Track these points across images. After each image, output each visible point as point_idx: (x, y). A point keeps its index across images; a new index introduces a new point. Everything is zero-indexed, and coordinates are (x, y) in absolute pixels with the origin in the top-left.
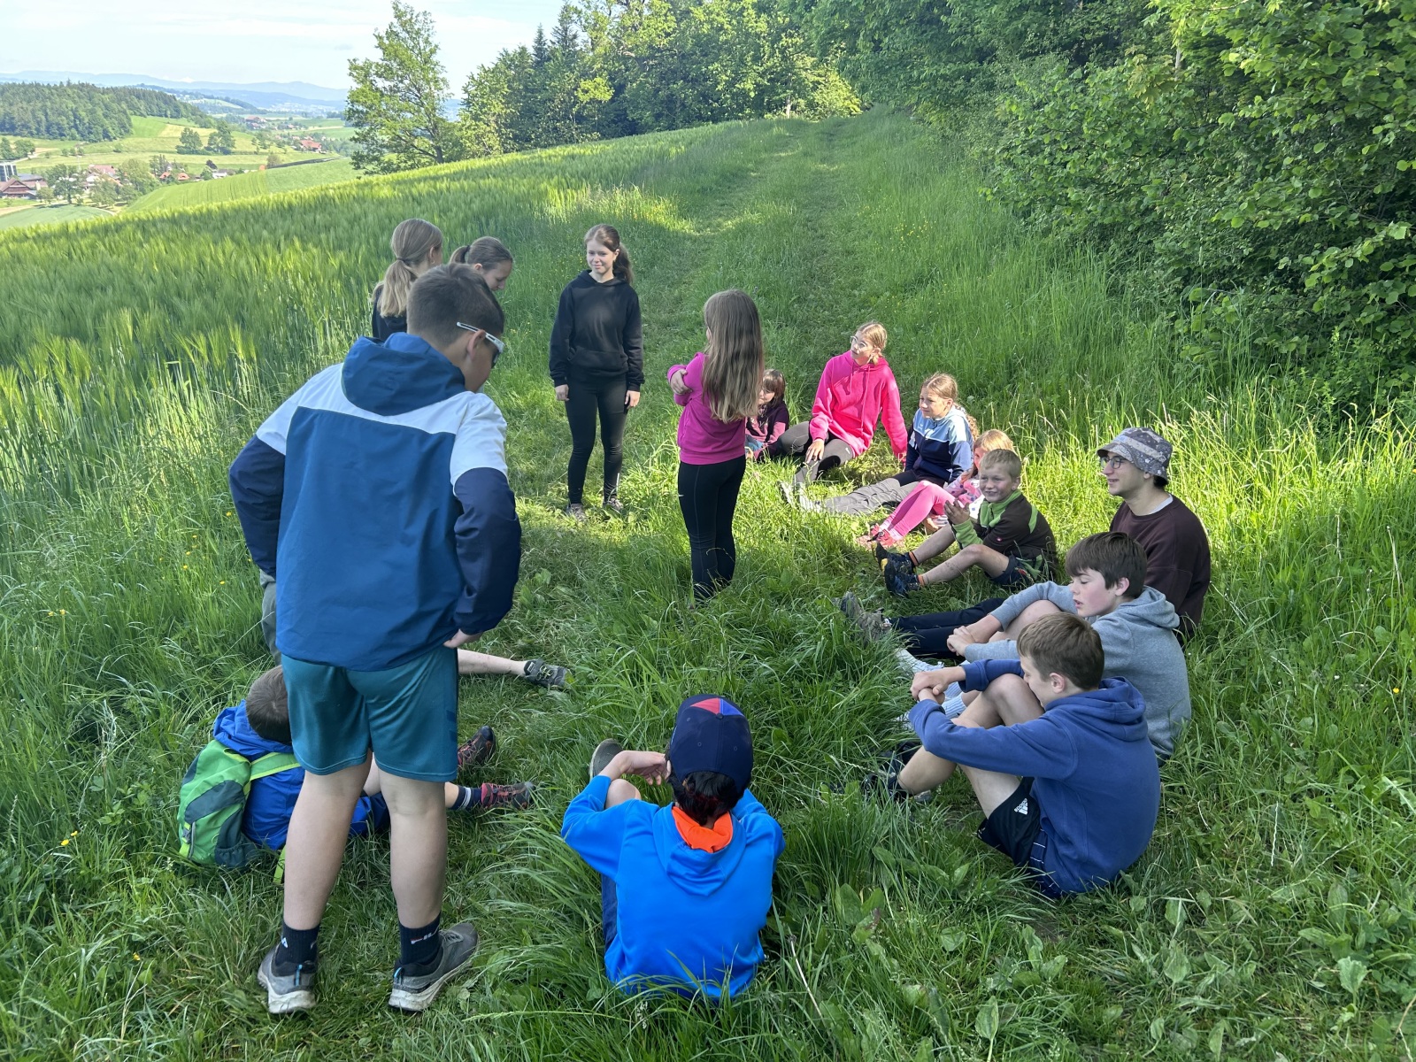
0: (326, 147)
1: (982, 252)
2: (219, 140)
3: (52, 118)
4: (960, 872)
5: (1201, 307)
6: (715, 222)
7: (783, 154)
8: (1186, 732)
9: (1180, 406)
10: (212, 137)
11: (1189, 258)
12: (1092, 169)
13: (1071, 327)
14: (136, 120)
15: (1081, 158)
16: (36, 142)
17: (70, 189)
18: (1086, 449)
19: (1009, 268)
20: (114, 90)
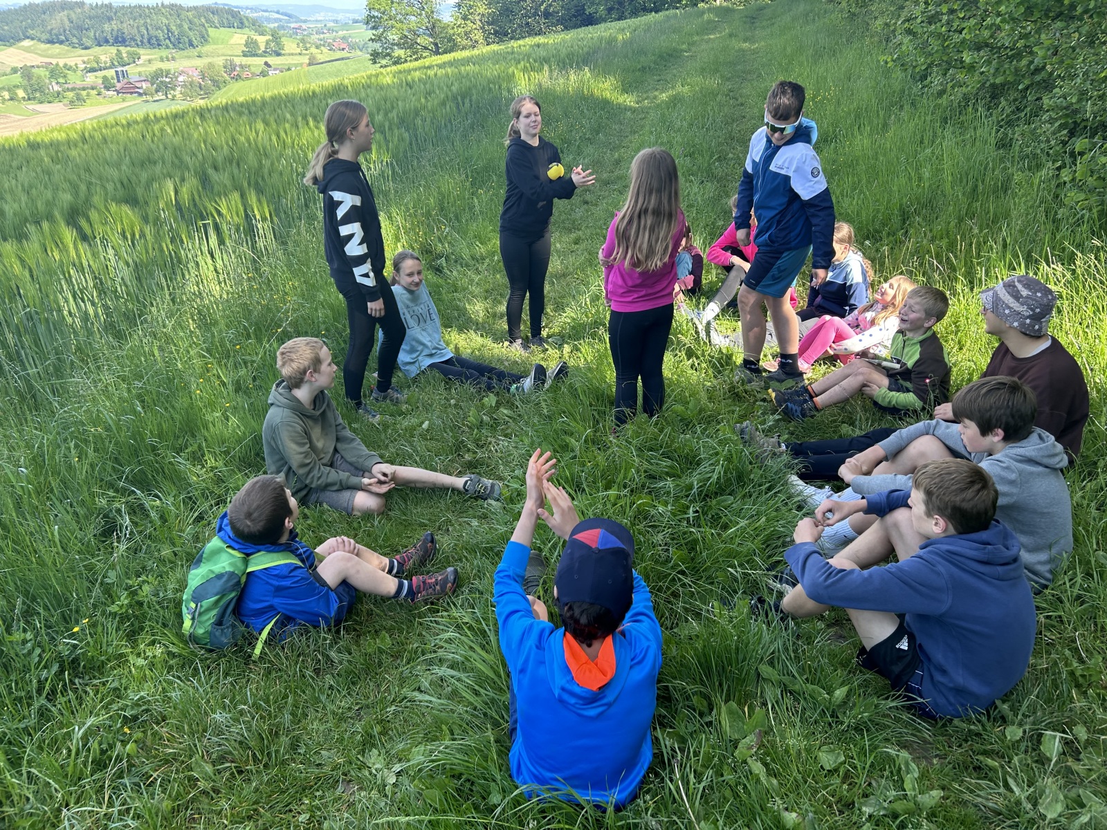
0: (352, 47)
1: (881, 113)
2: (272, 44)
3: (153, 32)
4: (840, 693)
5: (1087, 157)
6: (651, 95)
7: (712, 37)
8: (1065, 564)
9: (1064, 249)
10: (267, 43)
11: (1076, 112)
12: (986, 33)
13: (961, 178)
14: (212, 31)
15: (976, 24)
16: (141, 51)
17: (167, 87)
18: (972, 289)
19: (905, 127)
20: (195, 8)
